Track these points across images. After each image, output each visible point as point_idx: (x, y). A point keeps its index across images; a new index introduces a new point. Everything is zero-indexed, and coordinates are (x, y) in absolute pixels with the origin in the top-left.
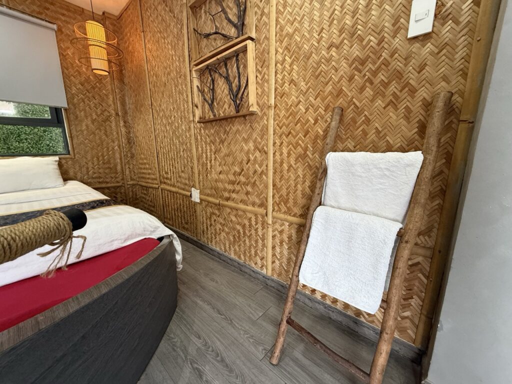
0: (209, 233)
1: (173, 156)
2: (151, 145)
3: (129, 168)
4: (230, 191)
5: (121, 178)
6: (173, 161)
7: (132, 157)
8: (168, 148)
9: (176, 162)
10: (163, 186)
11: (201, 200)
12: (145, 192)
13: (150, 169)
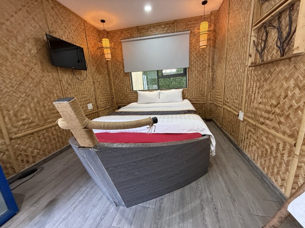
0: (245, 142)
1: (232, 89)
2: (223, 82)
3: (210, 94)
4: (265, 118)
5: (206, 99)
6: (232, 92)
7: (213, 88)
8: (230, 84)
9: (233, 93)
10: (225, 106)
11: (244, 120)
12: (216, 108)
13: (220, 96)
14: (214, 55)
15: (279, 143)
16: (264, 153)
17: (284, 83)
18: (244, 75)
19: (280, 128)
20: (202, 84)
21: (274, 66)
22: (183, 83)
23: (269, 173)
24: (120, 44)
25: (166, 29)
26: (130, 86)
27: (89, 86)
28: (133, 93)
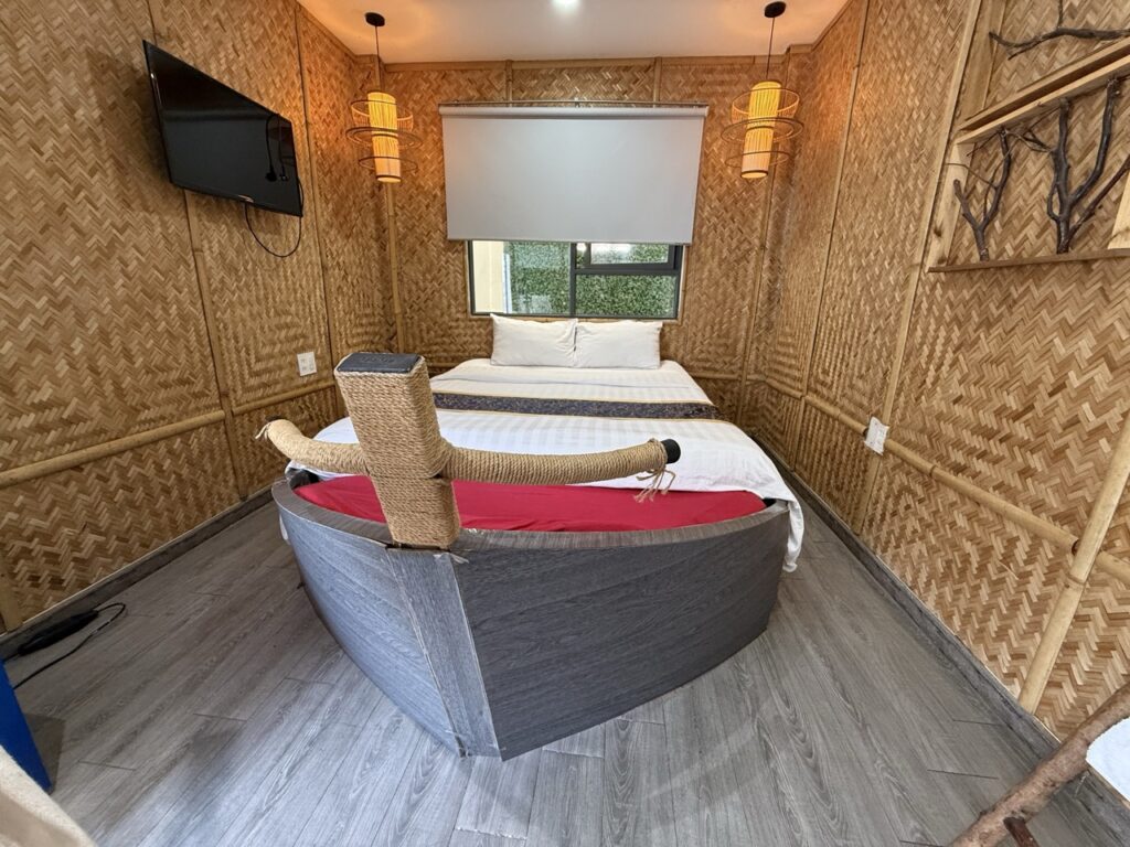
0: (885, 528)
1: (849, 338)
2: (811, 309)
3: (758, 349)
4: (971, 452)
5: (739, 365)
6: (847, 350)
7: (767, 329)
8: (843, 320)
9: (852, 354)
10: (811, 397)
11: (887, 450)
12: (774, 400)
13: (795, 357)
14: (784, 208)
15: (1018, 539)
16: (953, 566)
17: (1057, 341)
18: (903, 299)
19: (1026, 488)
20: (732, 310)
21: (1026, 279)
22: (654, 297)
23: (969, 632)
24: (432, 123)
25: (618, 87)
26: (466, 292)
27: (304, 283)
28: (476, 320)
